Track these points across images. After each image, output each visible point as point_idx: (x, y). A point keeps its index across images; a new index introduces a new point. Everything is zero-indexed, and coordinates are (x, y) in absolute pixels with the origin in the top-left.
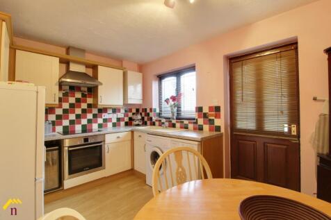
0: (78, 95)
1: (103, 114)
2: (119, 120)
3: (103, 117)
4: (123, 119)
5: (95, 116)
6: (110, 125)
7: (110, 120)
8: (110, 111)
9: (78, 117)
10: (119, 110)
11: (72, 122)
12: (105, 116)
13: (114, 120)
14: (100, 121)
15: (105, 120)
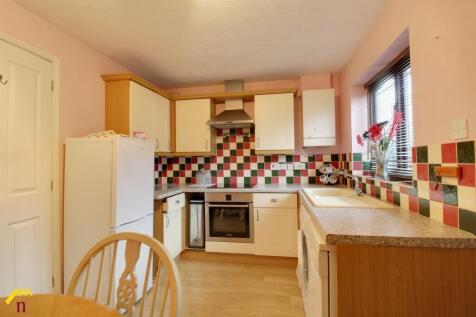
0: (240, 139)
1: (272, 164)
2: (297, 172)
3: (272, 169)
4: (305, 173)
5: (261, 166)
6: (282, 180)
7: (283, 173)
8: (284, 160)
9: (240, 166)
10: (297, 158)
11: (234, 173)
12: (275, 166)
13: (290, 173)
14: (268, 173)
15: (275, 173)
